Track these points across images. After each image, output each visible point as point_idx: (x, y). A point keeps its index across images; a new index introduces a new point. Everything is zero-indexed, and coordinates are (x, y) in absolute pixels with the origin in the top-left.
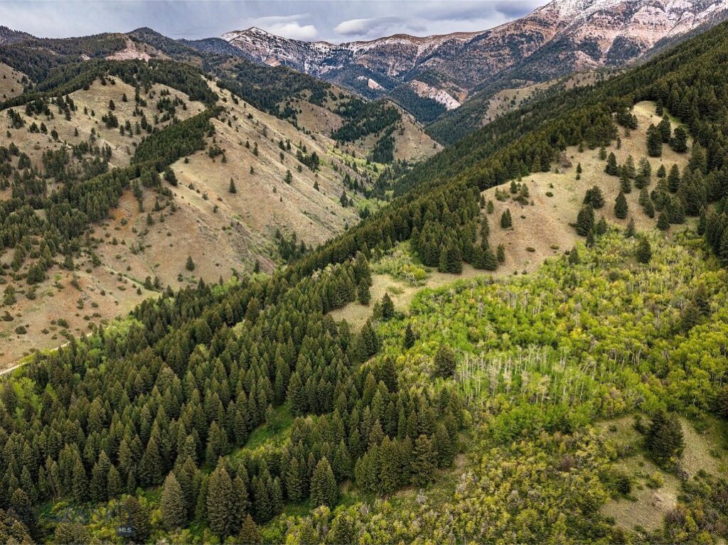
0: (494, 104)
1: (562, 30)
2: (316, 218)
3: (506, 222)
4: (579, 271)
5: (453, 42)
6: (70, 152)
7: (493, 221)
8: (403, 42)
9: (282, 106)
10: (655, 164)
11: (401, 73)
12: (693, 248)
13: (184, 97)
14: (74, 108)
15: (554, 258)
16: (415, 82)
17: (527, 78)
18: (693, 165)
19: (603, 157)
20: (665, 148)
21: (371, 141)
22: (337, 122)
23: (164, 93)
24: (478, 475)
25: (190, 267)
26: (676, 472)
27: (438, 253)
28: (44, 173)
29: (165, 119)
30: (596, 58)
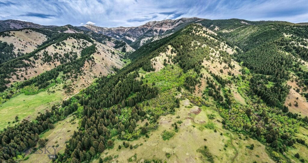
0: (142, 42)
1: (151, 28)
2: (118, 64)
3: (155, 64)
4: (165, 70)
5: (132, 29)
6: (69, 53)
7: (153, 64)
8: (122, 28)
9: (103, 42)
10: (172, 55)
11: (123, 34)
12: (178, 66)
13: (87, 41)
14: (66, 44)
15: (162, 69)
16: (126, 37)
17: (146, 36)
18: (177, 55)
19: (165, 54)
20: (173, 52)
21: (121, 48)
22: (114, 45)
23: (83, 41)
24: (161, 95)
25: (101, 73)
26: (181, 92)
27: (147, 69)
28: (65, 58)
29: (85, 46)
30: (157, 33)
